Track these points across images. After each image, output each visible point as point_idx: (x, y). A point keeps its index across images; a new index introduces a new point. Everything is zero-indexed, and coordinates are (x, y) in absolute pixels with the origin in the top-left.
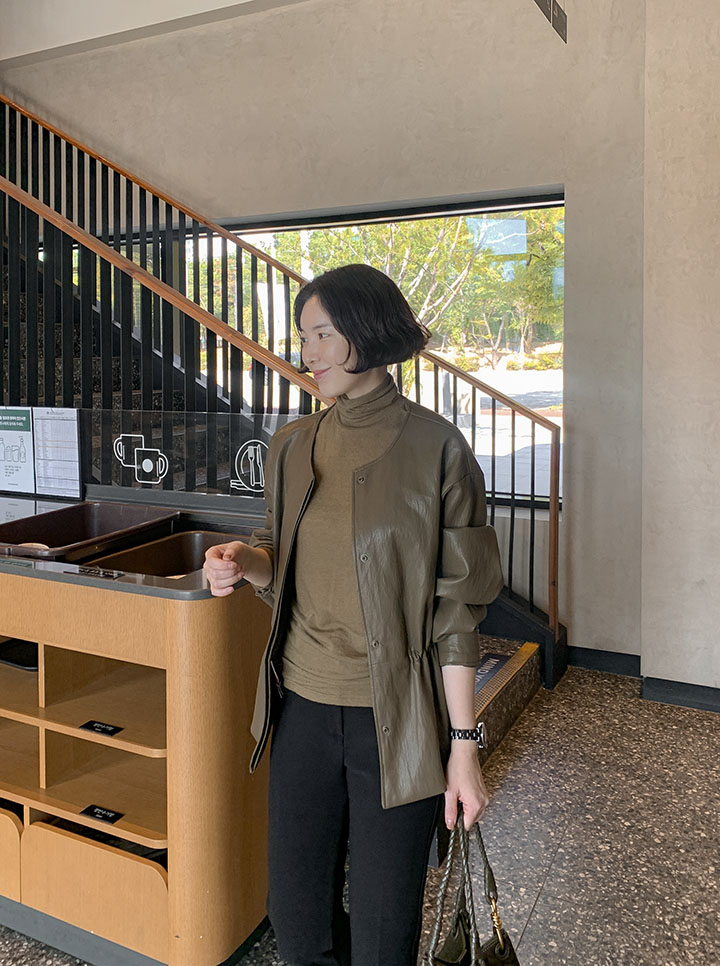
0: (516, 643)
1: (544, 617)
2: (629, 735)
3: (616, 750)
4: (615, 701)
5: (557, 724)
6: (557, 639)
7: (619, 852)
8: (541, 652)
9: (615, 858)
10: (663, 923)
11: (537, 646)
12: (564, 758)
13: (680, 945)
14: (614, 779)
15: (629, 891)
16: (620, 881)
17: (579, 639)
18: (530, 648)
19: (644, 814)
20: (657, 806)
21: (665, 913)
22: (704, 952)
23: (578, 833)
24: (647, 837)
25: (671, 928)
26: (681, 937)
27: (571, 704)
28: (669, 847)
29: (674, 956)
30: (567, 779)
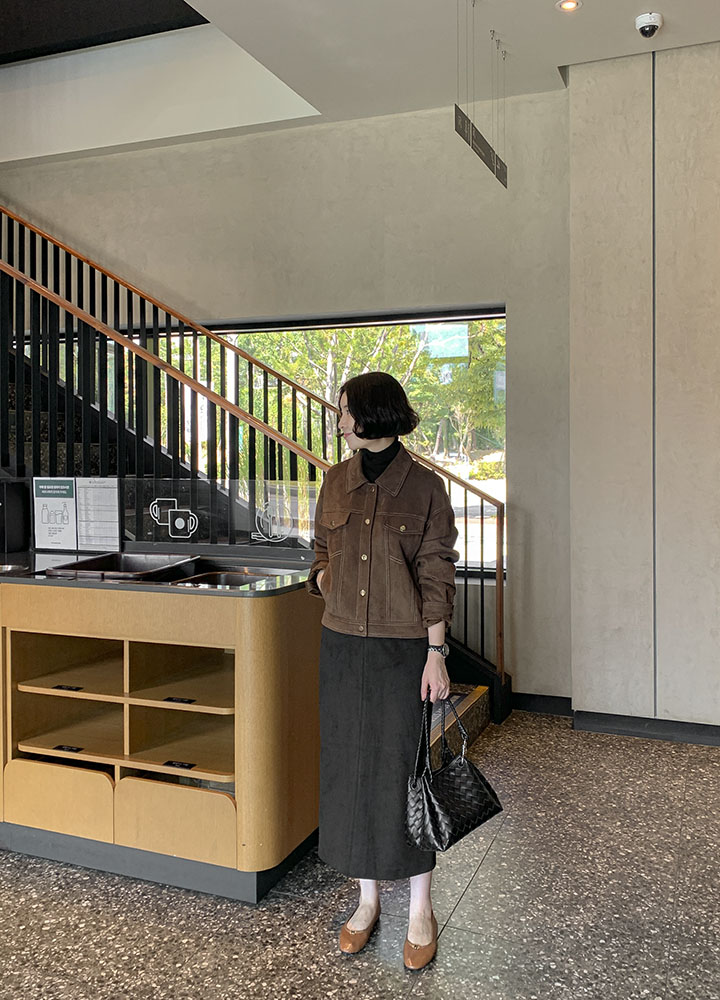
0: (471, 687)
1: (495, 667)
2: (562, 751)
3: (551, 759)
4: (552, 731)
5: (503, 745)
6: (503, 683)
7: (552, 817)
8: (491, 692)
9: (549, 820)
10: (582, 851)
11: (487, 688)
12: (510, 765)
13: (592, 862)
14: (549, 777)
15: (558, 836)
16: (552, 832)
17: (521, 687)
18: (482, 689)
19: (571, 795)
20: (581, 791)
21: (583, 846)
22: (609, 864)
23: (522, 807)
24: (573, 808)
25: (587, 854)
26: (594, 858)
27: (515, 733)
28: (589, 813)
29: (588, 868)
30: (513, 777)
